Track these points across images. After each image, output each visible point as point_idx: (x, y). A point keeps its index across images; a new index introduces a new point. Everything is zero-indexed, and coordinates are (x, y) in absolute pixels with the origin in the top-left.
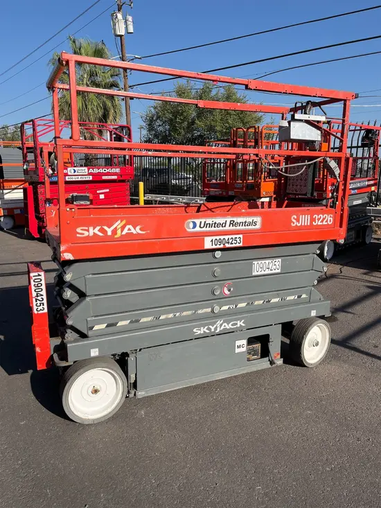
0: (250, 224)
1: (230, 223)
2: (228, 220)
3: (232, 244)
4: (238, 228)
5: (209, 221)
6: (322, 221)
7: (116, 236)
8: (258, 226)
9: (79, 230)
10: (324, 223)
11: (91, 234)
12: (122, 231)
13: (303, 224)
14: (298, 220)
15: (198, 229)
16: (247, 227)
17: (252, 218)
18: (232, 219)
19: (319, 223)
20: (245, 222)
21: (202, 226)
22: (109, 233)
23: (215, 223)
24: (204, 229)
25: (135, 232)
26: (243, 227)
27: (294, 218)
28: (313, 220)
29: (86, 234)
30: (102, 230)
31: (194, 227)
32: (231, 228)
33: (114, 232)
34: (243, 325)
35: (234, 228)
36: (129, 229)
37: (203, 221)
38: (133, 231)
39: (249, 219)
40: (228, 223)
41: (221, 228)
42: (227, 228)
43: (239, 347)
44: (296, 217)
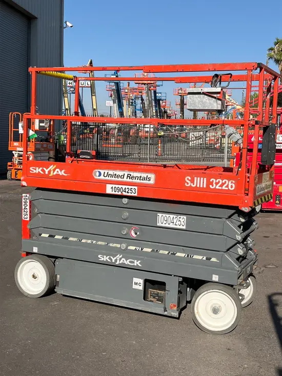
0: (144, 179)
1: (128, 176)
2: (126, 173)
3: (127, 193)
4: (134, 180)
5: (111, 172)
6: (221, 186)
7: (50, 175)
8: (152, 182)
9: (31, 169)
10: (224, 188)
11: (37, 172)
12: (53, 172)
13: (198, 186)
14: (192, 181)
15: (102, 177)
16: (142, 181)
17: (147, 175)
18: (129, 173)
19: (217, 187)
20: (141, 177)
21: (105, 175)
22: (47, 173)
23: (115, 175)
24: (107, 178)
25: (61, 174)
26: (139, 181)
27: (188, 179)
28: (209, 183)
29: (35, 171)
30: (43, 170)
31: (100, 175)
32: (128, 180)
33: (49, 172)
34: (140, 265)
35: (131, 180)
36: (58, 172)
37: (106, 172)
38: (60, 173)
39: (144, 175)
40: (126, 176)
41: (120, 179)
42: (125, 179)
43: (136, 284)
44: (190, 178)
